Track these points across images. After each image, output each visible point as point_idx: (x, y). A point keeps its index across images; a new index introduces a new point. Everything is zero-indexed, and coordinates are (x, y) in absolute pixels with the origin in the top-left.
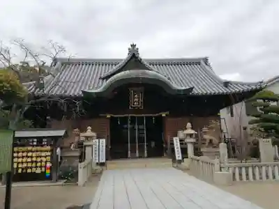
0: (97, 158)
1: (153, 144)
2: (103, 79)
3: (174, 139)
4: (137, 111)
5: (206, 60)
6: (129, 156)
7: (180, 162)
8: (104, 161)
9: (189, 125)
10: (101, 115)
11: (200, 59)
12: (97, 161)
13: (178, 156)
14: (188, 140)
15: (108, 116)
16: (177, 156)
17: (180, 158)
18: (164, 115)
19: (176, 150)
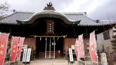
0: (25, 59)
1: (59, 52)
3: (69, 49)
4: (51, 34)
5: (86, 13)
6: (45, 58)
7: (72, 62)
8: (29, 61)
10: (31, 36)
12: (25, 61)
13: (72, 59)
15: (35, 37)
16: (70, 59)
17: (73, 61)
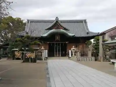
2: (46, 30)
5: (85, 21)
6: (55, 56)
8: (47, 57)
9: (74, 46)
10: (46, 42)
11: (83, 20)
12: (45, 57)
14: (73, 51)
15: (48, 43)
18: (67, 43)
19: (70, 54)
